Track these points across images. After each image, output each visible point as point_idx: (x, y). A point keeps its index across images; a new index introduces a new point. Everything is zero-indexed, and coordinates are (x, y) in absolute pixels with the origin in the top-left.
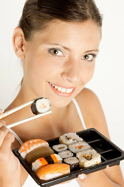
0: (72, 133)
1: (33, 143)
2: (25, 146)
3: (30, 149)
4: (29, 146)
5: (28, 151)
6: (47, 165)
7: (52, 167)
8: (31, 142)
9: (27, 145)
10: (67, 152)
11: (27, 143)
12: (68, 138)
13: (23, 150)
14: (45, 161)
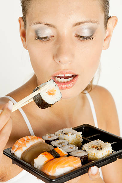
0: (67, 129)
1: (27, 140)
2: (19, 143)
3: (26, 146)
4: (24, 143)
5: (24, 149)
6: (54, 159)
7: (61, 160)
8: (25, 138)
9: (21, 143)
10: (69, 146)
11: (21, 140)
12: (64, 134)
13: (18, 148)
14: (51, 155)
